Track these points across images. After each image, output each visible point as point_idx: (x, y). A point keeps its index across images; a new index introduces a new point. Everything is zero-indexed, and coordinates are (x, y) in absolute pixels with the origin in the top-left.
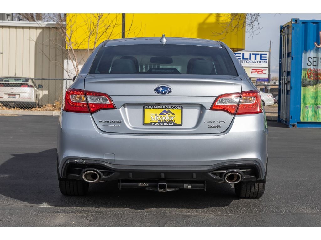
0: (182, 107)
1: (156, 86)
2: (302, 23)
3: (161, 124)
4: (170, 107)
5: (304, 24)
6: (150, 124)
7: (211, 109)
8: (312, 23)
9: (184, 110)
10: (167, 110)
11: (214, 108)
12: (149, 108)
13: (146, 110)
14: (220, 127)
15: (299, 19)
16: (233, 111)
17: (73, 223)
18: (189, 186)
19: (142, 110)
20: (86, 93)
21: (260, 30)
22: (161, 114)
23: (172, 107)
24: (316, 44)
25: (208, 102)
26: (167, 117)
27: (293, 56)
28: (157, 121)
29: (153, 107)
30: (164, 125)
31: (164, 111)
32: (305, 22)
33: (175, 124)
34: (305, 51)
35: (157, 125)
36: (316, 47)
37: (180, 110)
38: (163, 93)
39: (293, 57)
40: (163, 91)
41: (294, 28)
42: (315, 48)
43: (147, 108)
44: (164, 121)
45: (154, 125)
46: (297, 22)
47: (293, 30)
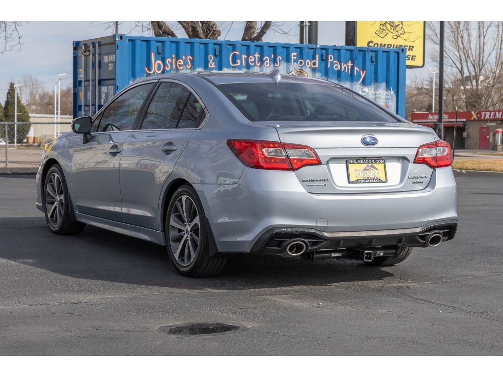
0: (385, 161)
1: (362, 136)
2: (129, 40)
3: (367, 181)
4: (373, 161)
5: (131, 42)
6: (356, 182)
7: (415, 162)
8: (141, 40)
9: (387, 164)
10: (370, 165)
11: (417, 160)
12: (352, 163)
13: (350, 166)
14: (422, 182)
15: (124, 35)
16: (433, 164)
17: (321, 304)
18: (382, 253)
19: (345, 165)
20: (285, 146)
21: (21, 45)
22: (365, 170)
23: (375, 160)
24: (146, 69)
25: (411, 154)
26: (372, 173)
27: (118, 85)
28: (362, 178)
29: (357, 161)
30: (370, 183)
31: (368, 166)
32: (132, 39)
33: (380, 181)
34: (133, 78)
35: (363, 183)
36: (147, 73)
37: (383, 165)
38: (370, 145)
39: (117, 87)
40: (370, 142)
41: (119, 46)
42: (145, 75)
43: (350, 163)
44: (369, 178)
45: (360, 183)
46: (123, 39)
47: (118, 49)
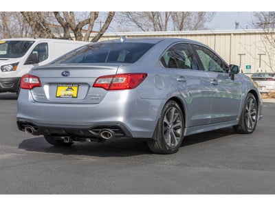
0: (78, 85)
1: (62, 71)
6: (59, 97)
9: (79, 87)
11: (95, 86)
12: (60, 86)
13: (58, 87)
16: (107, 88)
19: (56, 87)
22: (66, 90)
23: (73, 85)
25: (92, 82)
29: (63, 85)
31: (69, 88)
33: (73, 97)
37: (77, 87)
40: (65, 75)
